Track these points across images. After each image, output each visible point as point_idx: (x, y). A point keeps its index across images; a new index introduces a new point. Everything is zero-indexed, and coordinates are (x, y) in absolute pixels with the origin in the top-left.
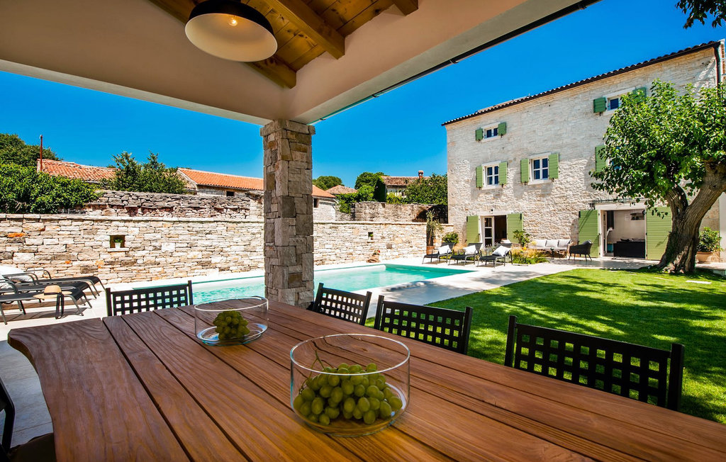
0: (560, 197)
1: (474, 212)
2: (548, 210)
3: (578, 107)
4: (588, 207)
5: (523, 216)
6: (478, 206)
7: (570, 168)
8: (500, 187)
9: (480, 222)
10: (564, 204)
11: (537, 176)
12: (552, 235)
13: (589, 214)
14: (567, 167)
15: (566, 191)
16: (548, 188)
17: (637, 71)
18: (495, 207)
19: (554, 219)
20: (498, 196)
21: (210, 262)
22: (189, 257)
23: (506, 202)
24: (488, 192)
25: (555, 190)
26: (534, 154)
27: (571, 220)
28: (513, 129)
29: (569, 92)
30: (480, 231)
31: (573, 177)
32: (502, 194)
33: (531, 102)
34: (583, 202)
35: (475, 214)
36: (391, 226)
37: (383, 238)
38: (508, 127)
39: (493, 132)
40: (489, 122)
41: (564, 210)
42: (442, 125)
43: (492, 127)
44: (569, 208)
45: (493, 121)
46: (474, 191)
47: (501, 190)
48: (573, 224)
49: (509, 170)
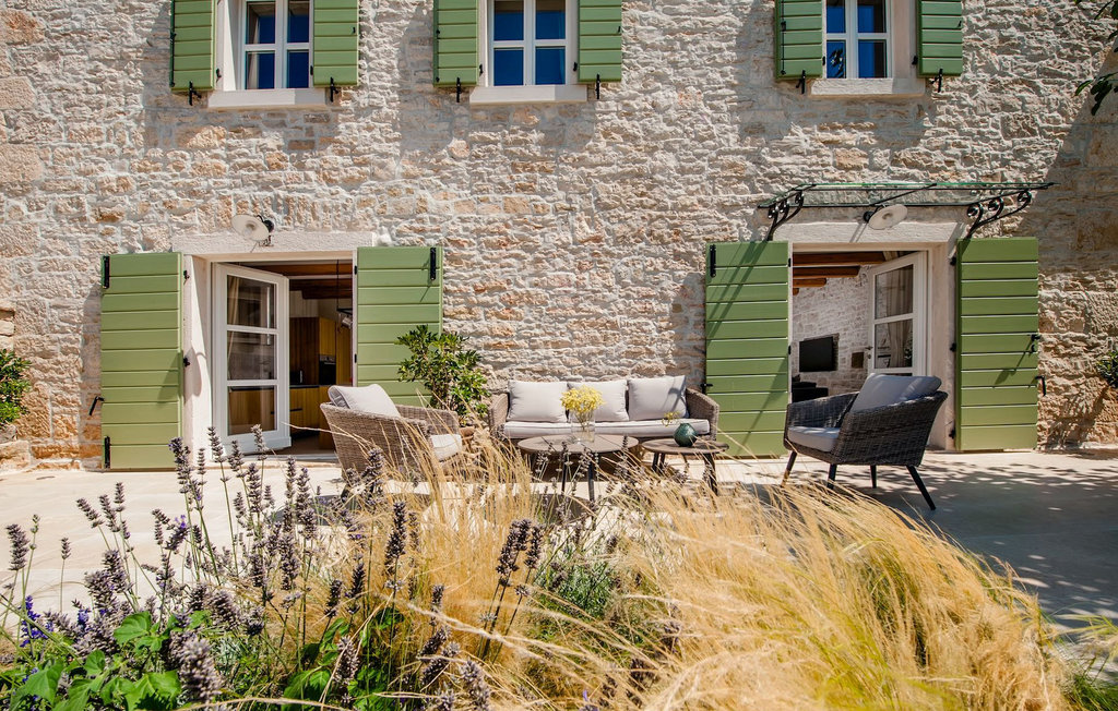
0: (621, 178)
1: (153, 232)
2: (567, 237)
4: (740, 230)
5: (442, 261)
6: (182, 202)
7: (670, 47)
8: (318, 98)
9: (190, 298)
10: (638, 213)
11: (507, 70)
12: (582, 357)
13: (749, 259)
14: (658, 38)
15: (651, 151)
16: (571, 131)
18: (286, 206)
19: (592, 279)
20: (301, 145)
23: (351, 184)
24: (242, 123)
25: (602, 145)
27: (671, 288)
30: (194, 339)
31: (680, 87)
32: (329, 140)
34: (722, 207)
35: (162, 245)
41: (638, 236)
44: (662, 229)
46: (155, 110)
47: (324, 119)
48: (677, 308)
49: (371, 13)
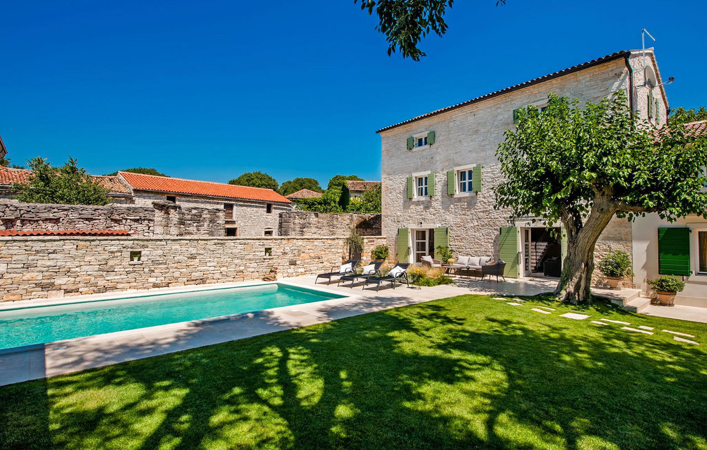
0: (483, 212)
1: (405, 224)
2: (472, 225)
3: (500, 117)
4: (508, 223)
5: (449, 230)
6: (409, 219)
7: (493, 182)
8: (429, 199)
9: (410, 235)
10: (486, 220)
11: (463, 188)
12: (475, 252)
13: (509, 230)
14: (490, 180)
15: (489, 205)
16: (473, 202)
17: (554, 81)
18: (424, 219)
19: (477, 234)
20: (427, 208)
21: (53, 283)
22: (24, 278)
23: (434, 215)
24: (418, 203)
25: (479, 205)
26: (460, 165)
27: (493, 237)
28: (441, 138)
29: (492, 102)
30: (410, 245)
32: (431, 206)
33: (457, 111)
34: (504, 218)
35: (406, 226)
36: (295, 241)
37: (285, 253)
38: (437, 136)
39: (423, 140)
40: (419, 130)
41: (486, 225)
42: (377, 132)
43: (424, 135)
44: (492, 223)
45: (423, 129)
46: (405, 202)
47: (430, 202)
48: (494, 241)
49: (437, 181)
